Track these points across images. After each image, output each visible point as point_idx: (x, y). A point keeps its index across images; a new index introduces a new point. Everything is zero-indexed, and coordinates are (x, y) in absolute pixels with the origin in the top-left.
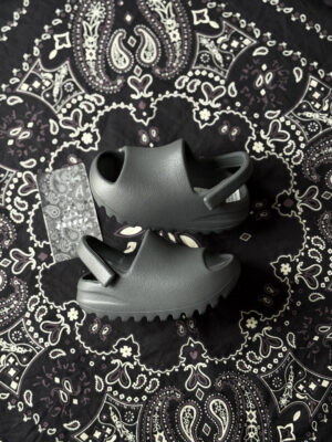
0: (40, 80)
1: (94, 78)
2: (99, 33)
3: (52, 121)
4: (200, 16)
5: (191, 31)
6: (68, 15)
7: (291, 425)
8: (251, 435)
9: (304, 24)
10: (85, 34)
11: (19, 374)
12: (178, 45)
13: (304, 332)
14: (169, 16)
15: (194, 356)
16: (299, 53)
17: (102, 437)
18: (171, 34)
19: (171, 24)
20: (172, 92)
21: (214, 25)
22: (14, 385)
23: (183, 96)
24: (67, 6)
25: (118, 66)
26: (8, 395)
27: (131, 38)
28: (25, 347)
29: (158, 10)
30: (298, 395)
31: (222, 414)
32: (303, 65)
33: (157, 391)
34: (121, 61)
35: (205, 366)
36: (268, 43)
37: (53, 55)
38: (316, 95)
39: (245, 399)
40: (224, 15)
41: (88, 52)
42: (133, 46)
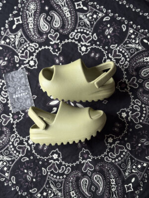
0: (9, 39)
1: (33, 36)
2: (34, 16)
3: (15, 56)
4: (79, 5)
5: (75, 12)
6: (20, 9)
7: (131, 184)
8: (113, 190)
9: (125, 5)
10: (28, 17)
11: (8, 170)
12: (69, 19)
13: (134, 142)
14: (65, 6)
15: (86, 156)
16: (124, 18)
17: (47, 195)
18: (66, 14)
19: (66, 9)
20: (68, 40)
21: (85, 8)
22: (7, 174)
23: (73, 41)
24: (19, 5)
25: (44, 30)
26: (4, 179)
27: (49, 17)
28: (10, 157)
29: (59, 3)
30: (133, 171)
31: (100, 181)
32: (126, 23)
33: (70, 173)
34: (44, 27)
35: (90, 160)
36: (110, 15)
37: (14, 27)
38: (133, 36)
39: (110, 174)
40: (89, 4)
41: (30, 24)
42: (49, 20)
